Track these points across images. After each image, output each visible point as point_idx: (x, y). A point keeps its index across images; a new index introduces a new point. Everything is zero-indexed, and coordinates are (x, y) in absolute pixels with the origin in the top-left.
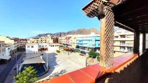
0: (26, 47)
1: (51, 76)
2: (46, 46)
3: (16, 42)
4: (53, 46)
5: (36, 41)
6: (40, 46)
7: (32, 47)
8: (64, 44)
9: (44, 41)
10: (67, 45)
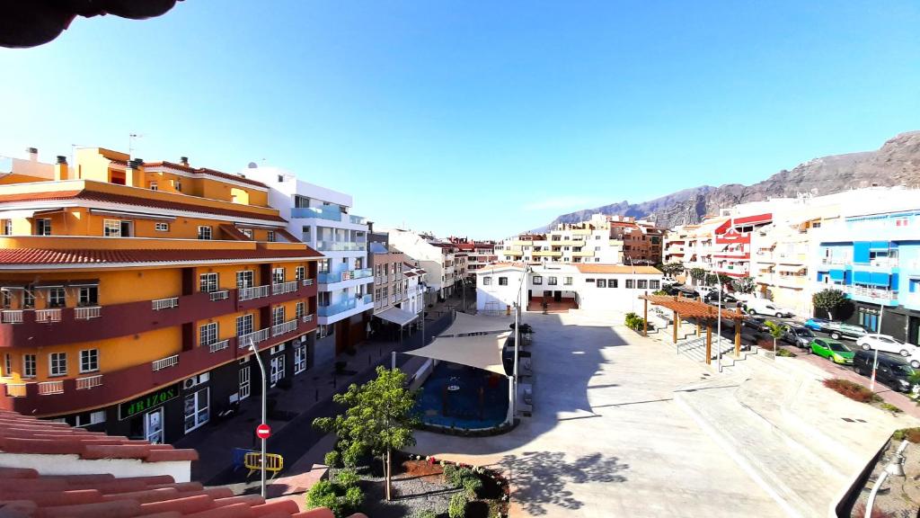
0: (480, 281)
1: (510, 462)
2: (569, 281)
3: (451, 257)
4: (614, 284)
5: (530, 253)
6: (536, 279)
7: (502, 281)
8: (698, 274)
9: (570, 254)
10: (725, 279)
